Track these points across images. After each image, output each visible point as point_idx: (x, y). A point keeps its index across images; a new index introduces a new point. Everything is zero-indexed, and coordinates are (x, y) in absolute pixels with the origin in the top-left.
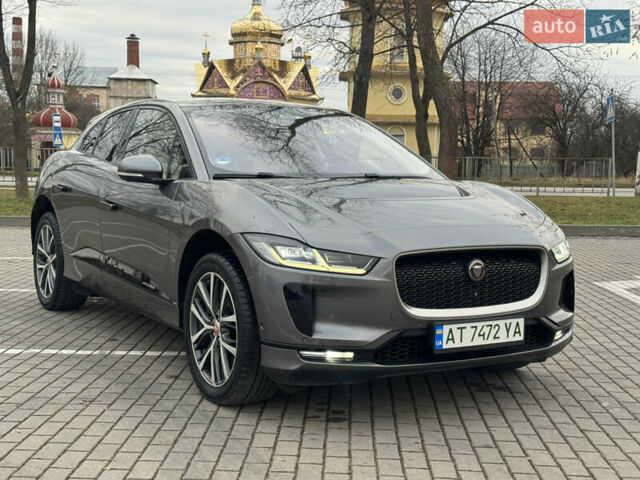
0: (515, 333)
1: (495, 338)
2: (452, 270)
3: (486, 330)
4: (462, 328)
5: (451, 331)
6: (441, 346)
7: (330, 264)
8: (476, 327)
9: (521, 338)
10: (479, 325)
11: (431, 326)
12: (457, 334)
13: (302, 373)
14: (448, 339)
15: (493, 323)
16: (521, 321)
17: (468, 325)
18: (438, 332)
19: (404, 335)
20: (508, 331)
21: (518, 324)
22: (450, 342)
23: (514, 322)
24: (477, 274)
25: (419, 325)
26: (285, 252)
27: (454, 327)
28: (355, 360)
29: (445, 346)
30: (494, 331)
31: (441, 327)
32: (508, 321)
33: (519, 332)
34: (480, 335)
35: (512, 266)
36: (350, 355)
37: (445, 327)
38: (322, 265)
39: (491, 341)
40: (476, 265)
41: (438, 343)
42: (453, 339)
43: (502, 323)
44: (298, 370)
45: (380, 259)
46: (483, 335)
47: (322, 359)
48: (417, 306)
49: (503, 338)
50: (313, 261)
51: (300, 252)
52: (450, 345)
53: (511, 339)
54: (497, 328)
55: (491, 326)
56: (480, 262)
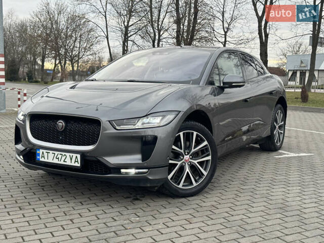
0: (75, 161)
1: (64, 161)
3: (60, 156)
4: (48, 153)
5: (43, 153)
6: (39, 159)
9: (79, 165)
10: (56, 153)
12: (46, 155)
14: (42, 157)
15: (64, 154)
16: (79, 156)
17: (51, 152)
18: (38, 152)
20: (71, 159)
21: (77, 157)
23: (75, 155)
27: (45, 151)
29: (41, 160)
30: (63, 158)
31: (39, 149)
32: (71, 154)
33: (78, 162)
34: (56, 158)
37: (40, 150)
39: (62, 162)
41: (38, 157)
42: (44, 157)
43: (68, 154)
46: (58, 158)
49: (68, 163)
53: (73, 164)
54: (65, 156)
55: (62, 155)
56: (62, 122)
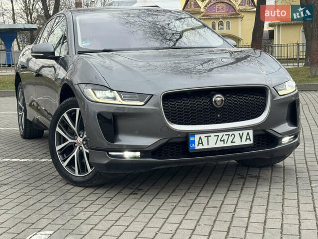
0: (247, 139)
1: (232, 142)
2: (202, 101)
3: (225, 138)
4: (208, 137)
5: (200, 138)
6: (195, 147)
7: (124, 100)
8: (218, 136)
9: (252, 142)
10: (220, 134)
11: (187, 135)
12: (204, 140)
13: (110, 165)
14: (199, 143)
15: (230, 133)
16: (251, 132)
17: (213, 135)
18: (192, 139)
19: (170, 141)
20: (241, 138)
21: (248, 134)
22: (201, 145)
23: (245, 132)
24: (219, 103)
25: (179, 135)
26: (99, 93)
27: (203, 136)
28: (142, 157)
29: (197, 148)
30: (231, 138)
31: (194, 136)
32: (241, 132)
33: (250, 139)
34: (221, 141)
35: (245, 98)
36: (138, 154)
37: (196, 136)
38: (119, 101)
39: (229, 144)
40: (218, 98)
41: (192, 146)
42: (202, 143)
43: (236, 133)
44: (107, 163)
45: (153, 95)
46: (224, 141)
47: (122, 157)
48: (179, 124)
49: (238, 142)
50: (115, 99)
51: (108, 93)
52: (200, 147)
53: (244, 143)
54: (233, 136)
55: (229, 135)
56: (220, 96)
